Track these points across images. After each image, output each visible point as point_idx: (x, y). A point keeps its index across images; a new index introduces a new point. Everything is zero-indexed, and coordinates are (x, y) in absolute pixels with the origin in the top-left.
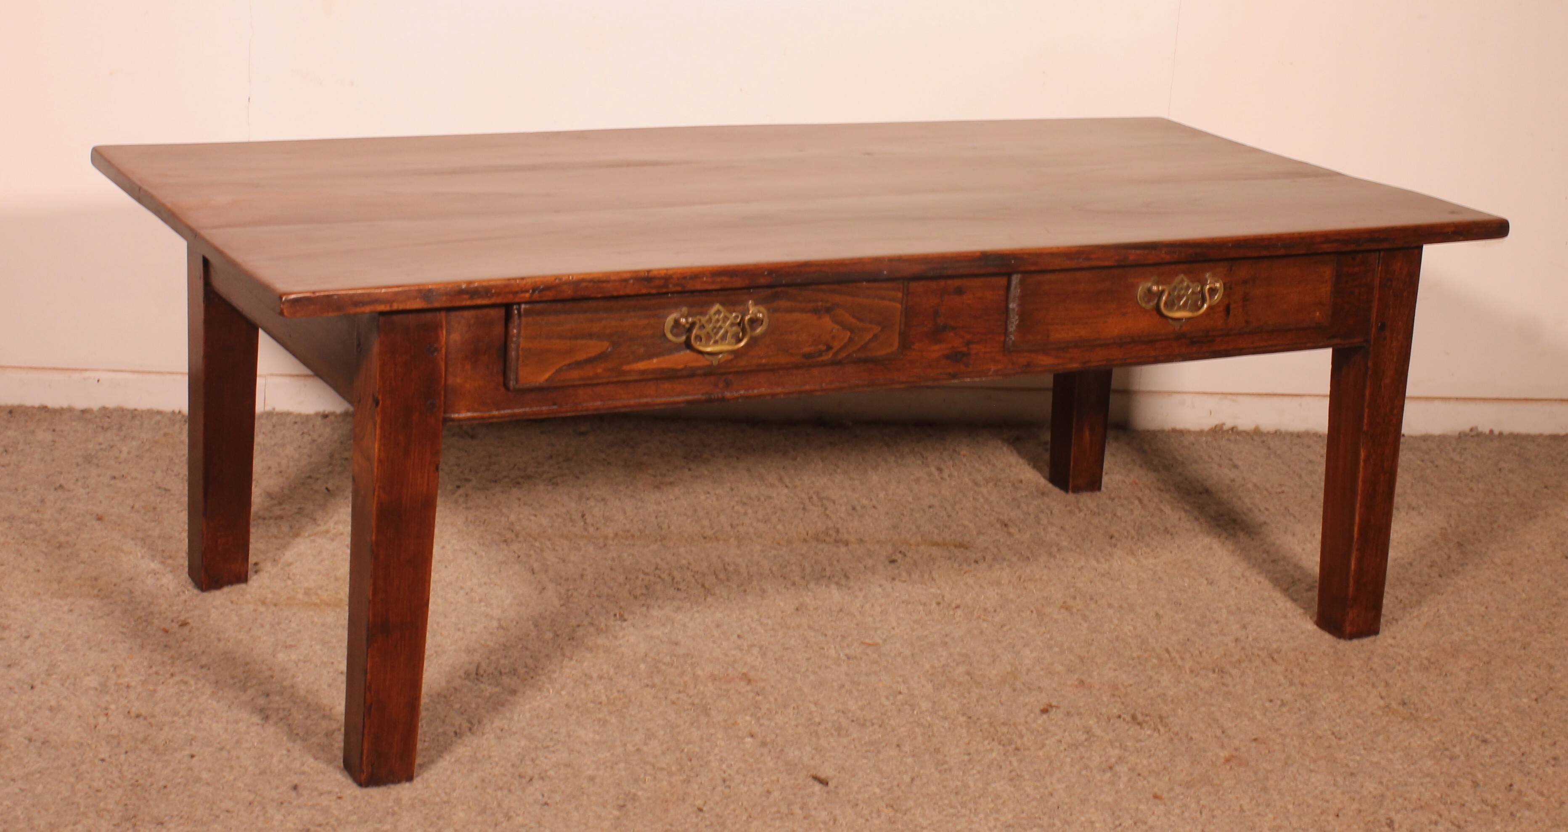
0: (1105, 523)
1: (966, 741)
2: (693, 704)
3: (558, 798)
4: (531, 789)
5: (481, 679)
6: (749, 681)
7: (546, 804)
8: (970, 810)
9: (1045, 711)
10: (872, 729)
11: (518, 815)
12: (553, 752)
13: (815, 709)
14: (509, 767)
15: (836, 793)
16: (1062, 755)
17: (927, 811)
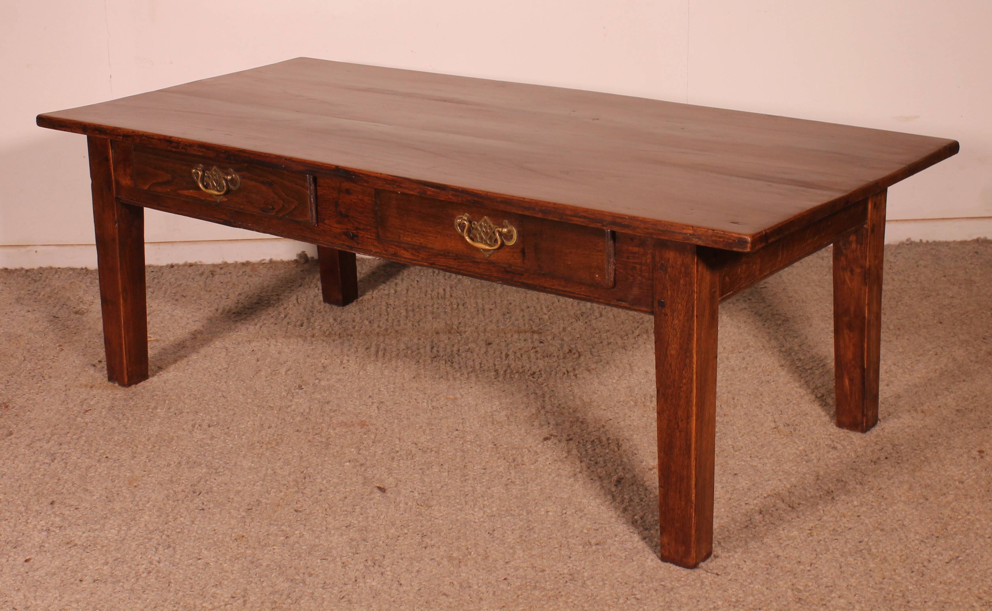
1: (487, 460)
2: (321, 442)
6: (363, 426)
9: (546, 439)
10: (429, 454)
11: (181, 517)
12: (221, 475)
13: (397, 442)
14: (189, 486)
15: (388, 497)
16: (546, 468)
17: (443, 507)
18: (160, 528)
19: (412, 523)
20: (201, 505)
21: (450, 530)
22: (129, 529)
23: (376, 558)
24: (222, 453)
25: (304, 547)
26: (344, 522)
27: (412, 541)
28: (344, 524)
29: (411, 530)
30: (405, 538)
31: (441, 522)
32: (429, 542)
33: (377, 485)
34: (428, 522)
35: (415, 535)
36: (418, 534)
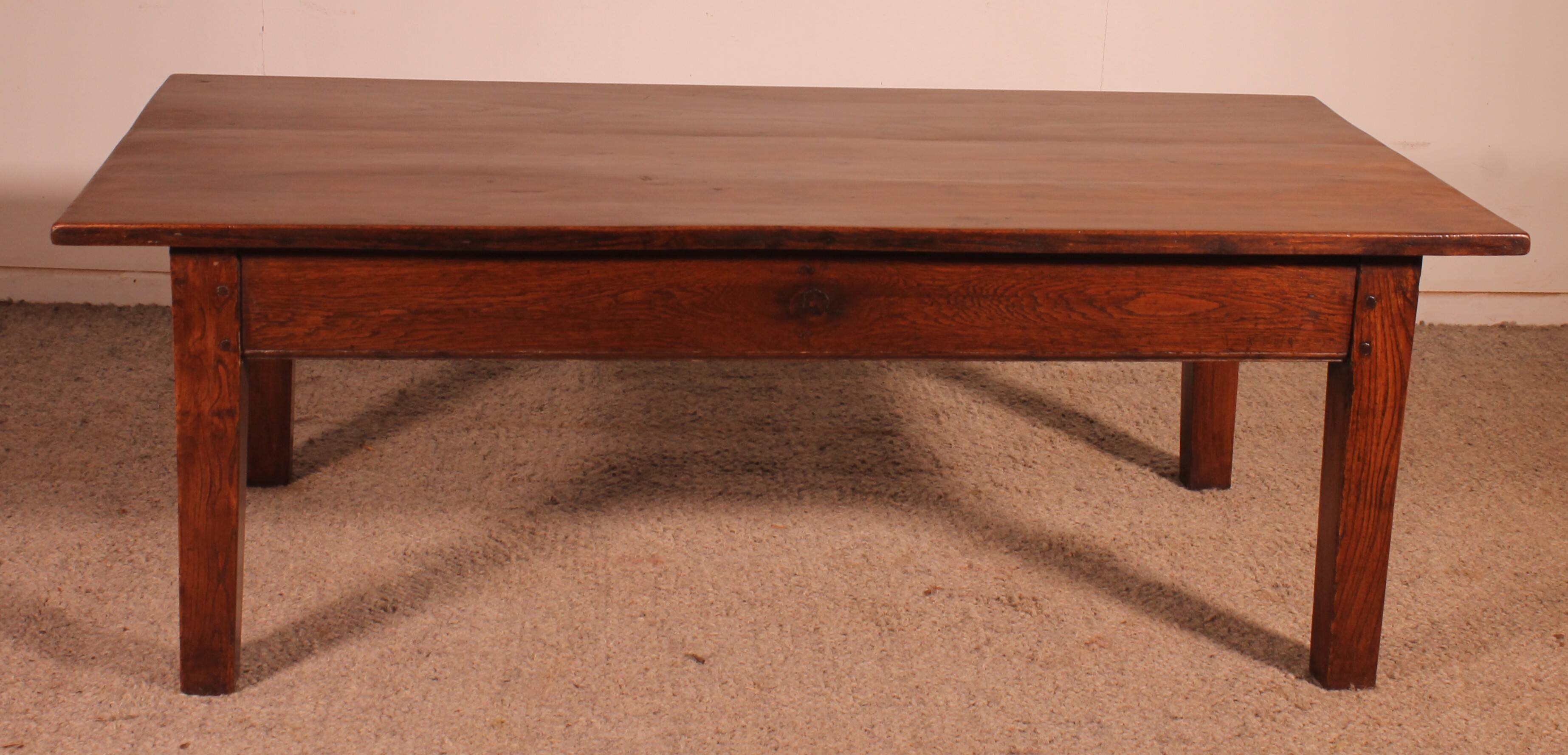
1: (847, 621)
2: (597, 584)
3: (448, 672)
4: (425, 664)
6: (655, 563)
7: (436, 679)
8: (833, 689)
9: (928, 593)
10: (760, 609)
11: (406, 689)
12: (456, 629)
13: (711, 589)
14: (411, 643)
15: (709, 671)
16: (935, 635)
17: (792, 689)
18: (377, 704)
19: (750, 712)
20: (433, 672)
21: (807, 723)
22: (330, 704)
25: (596, 742)
26: (649, 707)
27: (755, 738)
28: (650, 710)
29: (750, 722)
30: (744, 732)
31: (793, 711)
32: (780, 741)
33: (690, 652)
34: (773, 710)
35: (758, 729)
36: (762, 729)
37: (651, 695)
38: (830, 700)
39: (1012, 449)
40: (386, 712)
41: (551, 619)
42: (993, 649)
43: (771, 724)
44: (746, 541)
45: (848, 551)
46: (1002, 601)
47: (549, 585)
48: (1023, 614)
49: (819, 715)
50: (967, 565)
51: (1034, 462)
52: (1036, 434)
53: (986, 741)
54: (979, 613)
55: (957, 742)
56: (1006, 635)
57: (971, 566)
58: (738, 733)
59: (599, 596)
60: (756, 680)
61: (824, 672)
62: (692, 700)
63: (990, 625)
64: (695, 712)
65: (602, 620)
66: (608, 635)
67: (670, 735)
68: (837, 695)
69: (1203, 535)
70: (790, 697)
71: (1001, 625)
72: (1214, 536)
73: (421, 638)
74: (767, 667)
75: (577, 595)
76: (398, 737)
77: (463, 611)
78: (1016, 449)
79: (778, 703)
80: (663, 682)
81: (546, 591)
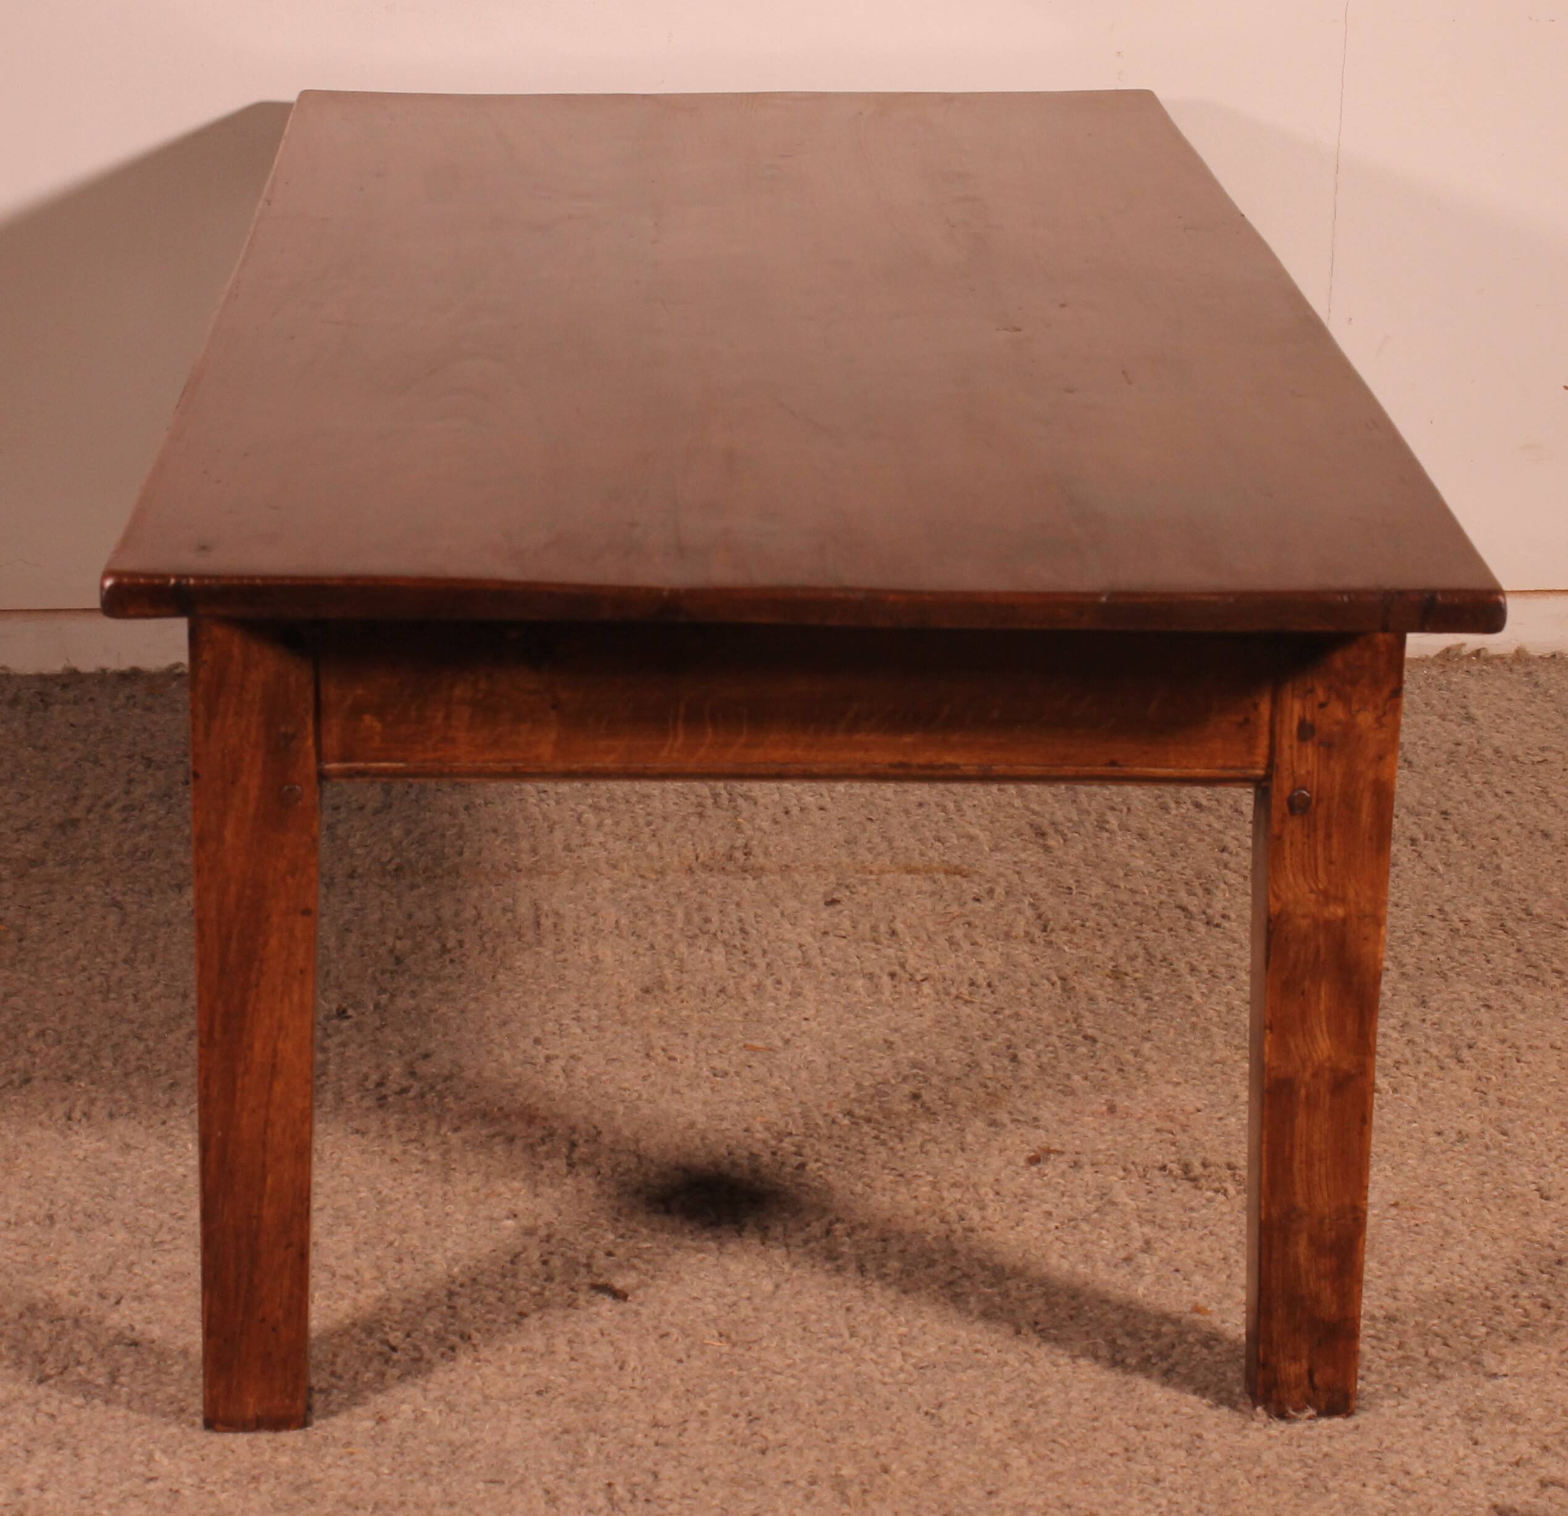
0: (1217, 825)
3: (157, 1331)
4: (114, 1318)
5: (76, 1128)
7: (135, 1344)
9: (1034, 1160)
11: (80, 1364)
12: (169, 1251)
14: (85, 1280)
15: (637, 1314)
16: (1049, 1238)
17: (789, 1343)
19: (715, 1385)
21: (820, 1403)
23: (635, 1479)
24: (159, 1190)
25: (432, 1449)
26: (529, 1382)
27: (724, 1433)
28: (532, 1387)
29: (715, 1405)
30: (704, 1424)
31: (792, 1381)
32: (771, 1437)
33: (601, 1281)
34: (756, 1381)
35: (728, 1417)
36: (736, 1416)
37: (532, 1360)
38: (859, 1360)
39: (1183, 894)
40: (43, 1407)
41: (344, 1229)
42: (1156, 1259)
43: (753, 1407)
44: (698, 1076)
45: (886, 1088)
46: (1171, 1171)
47: (338, 1166)
48: (1210, 1194)
49: (840, 1388)
50: (1104, 1108)
51: (1224, 916)
52: (1226, 866)
53: (1147, 1428)
54: (1129, 1194)
55: (1095, 1429)
56: (1179, 1233)
57: (1112, 1109)
58: (693, 1425)
59: (430, 1183)
60: (723, 1327)
61: (848, 1309)
62: (606, 1367)
63: (1149, 1216)
64: (614, 1388)
65: (438, 1226)
66: (449, 1254)
67: (566, 1431)
68: (873, 1351)
69: (1537, 1042)
70: (787, 1357)
71: (1171, 1216)
72: (1559, 1044)
73: (103, 1272)
74: (744, 1303)
75: (390, 1183)
76: (67, 1452)
77: (181, 1218)
78: (1191, 893)
79: (764, 1369)
80: (553, 1336)
81: (332, 1177)
